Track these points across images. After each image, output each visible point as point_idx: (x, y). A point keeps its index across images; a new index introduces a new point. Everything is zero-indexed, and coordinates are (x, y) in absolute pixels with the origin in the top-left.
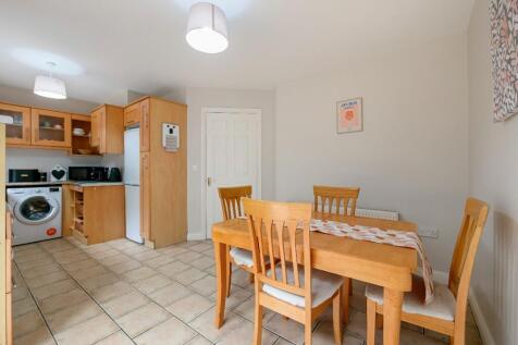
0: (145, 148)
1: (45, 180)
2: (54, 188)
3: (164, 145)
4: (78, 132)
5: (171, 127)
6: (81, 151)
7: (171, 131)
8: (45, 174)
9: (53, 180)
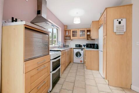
0: (105, 34)
1: (82, 47)
2: (82, 49)
3: (115, 31)
4: (88, 33)
5: (120, 20)
6: (89, 39)
7: (120, 23)
8: (82, 46)
9: (83, 47)
